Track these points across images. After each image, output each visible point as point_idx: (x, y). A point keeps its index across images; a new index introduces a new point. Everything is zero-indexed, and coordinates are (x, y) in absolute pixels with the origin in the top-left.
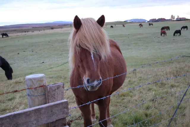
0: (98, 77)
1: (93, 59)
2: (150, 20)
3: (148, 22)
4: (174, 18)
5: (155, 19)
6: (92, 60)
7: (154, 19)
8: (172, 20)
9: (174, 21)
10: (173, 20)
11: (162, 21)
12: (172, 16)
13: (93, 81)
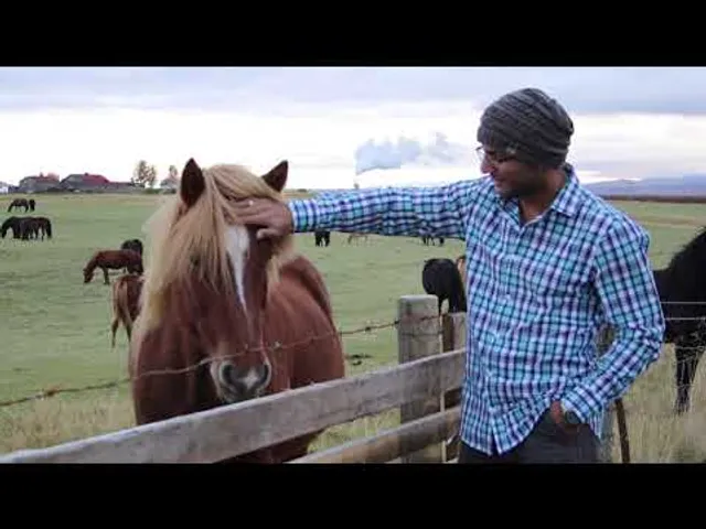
0: (261, 361)
1: (243, 300)
2: (22, 182)
3: (13, 190)
4: (152, 180)
5: (52, 179)
6: (241, 305)
7: (45, 175)
8: (142, 186)
9: (151, 192)
10: (147, 186)
11: (89, 192)
12: (142, 164)
13: (244, 373)
